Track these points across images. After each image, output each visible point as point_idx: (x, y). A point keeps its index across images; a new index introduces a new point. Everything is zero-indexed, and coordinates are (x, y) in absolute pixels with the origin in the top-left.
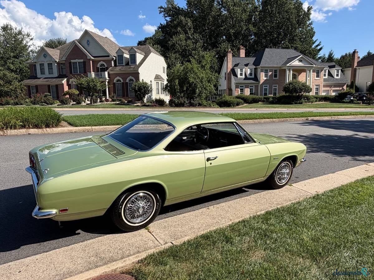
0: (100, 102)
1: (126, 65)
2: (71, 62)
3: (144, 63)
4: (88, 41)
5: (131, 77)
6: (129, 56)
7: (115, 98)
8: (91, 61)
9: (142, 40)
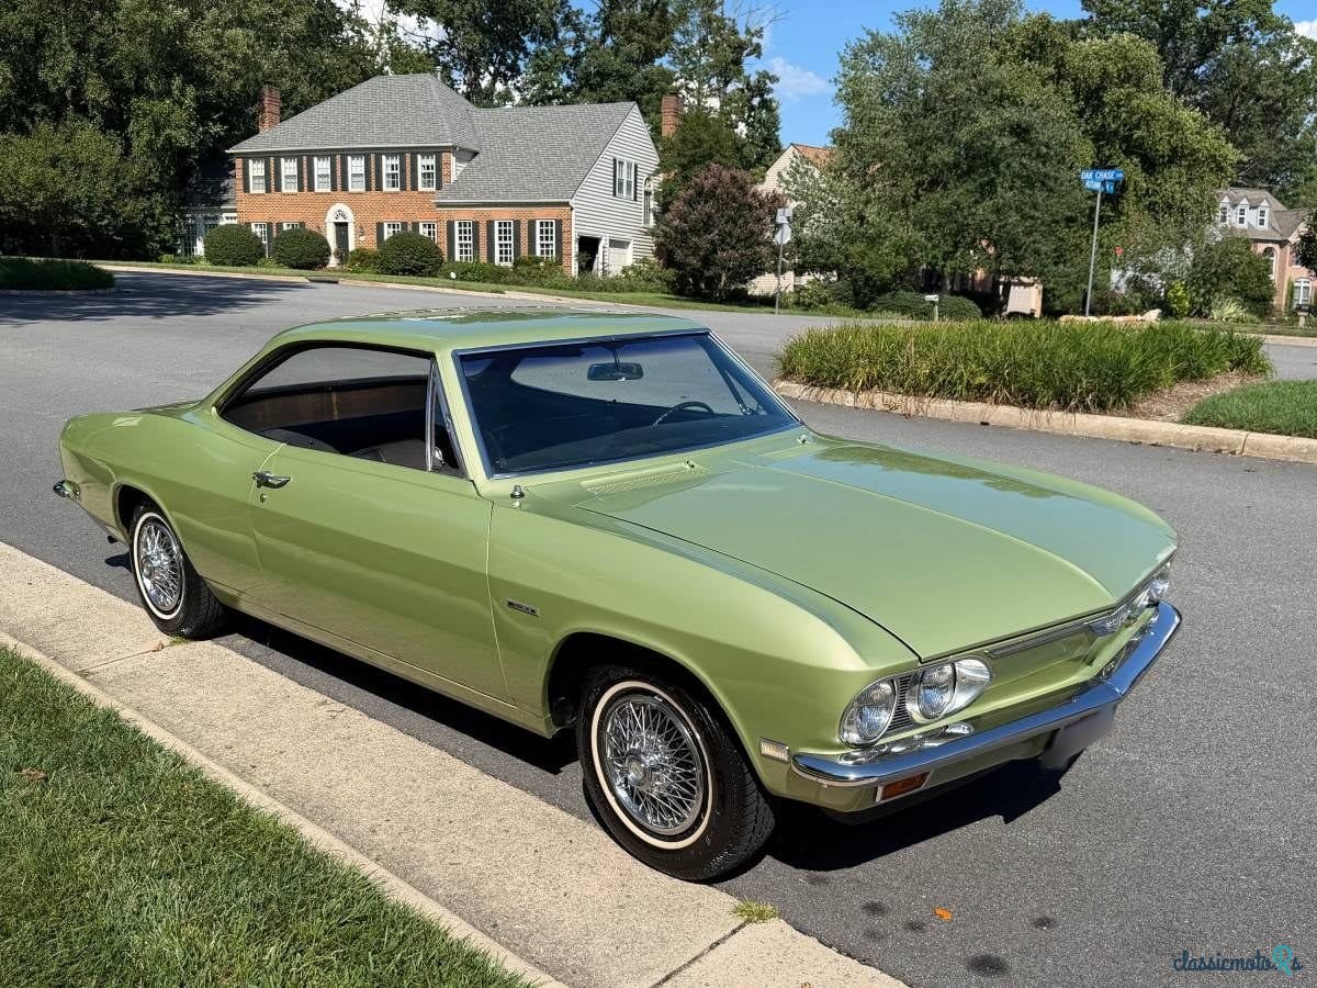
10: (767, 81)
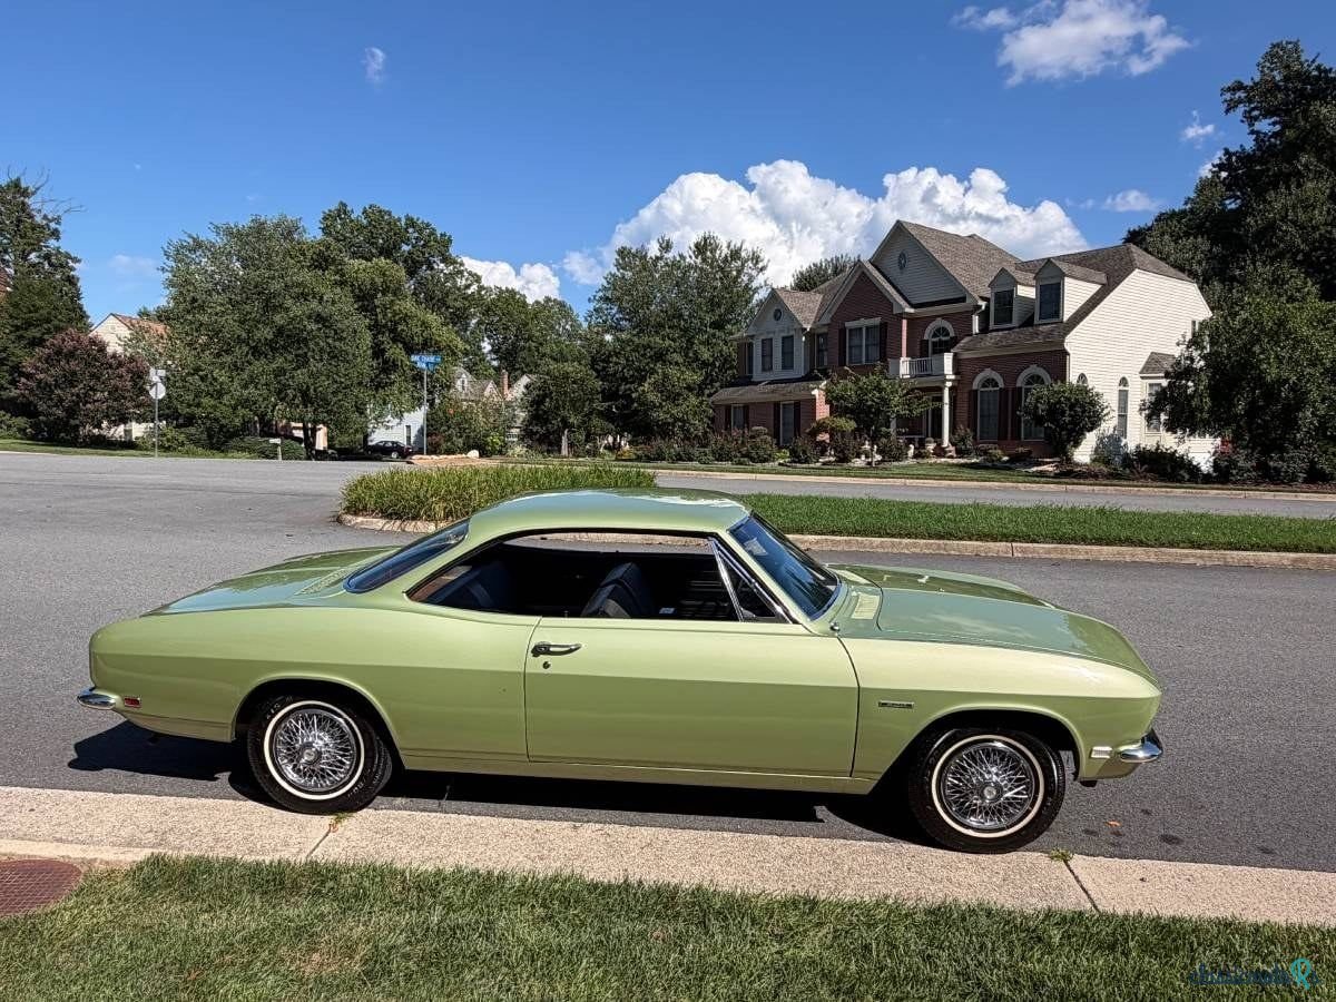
0: (915, 456)
1: (1019, 327)
2: (845, 328)
3: (1091, 315)
4: (902, 256)
5: (1034, 369)
6: (1034, 290)
7: (969, 443)
8: (905, 322)
9: (1142, 226)
10: (69, 261)
